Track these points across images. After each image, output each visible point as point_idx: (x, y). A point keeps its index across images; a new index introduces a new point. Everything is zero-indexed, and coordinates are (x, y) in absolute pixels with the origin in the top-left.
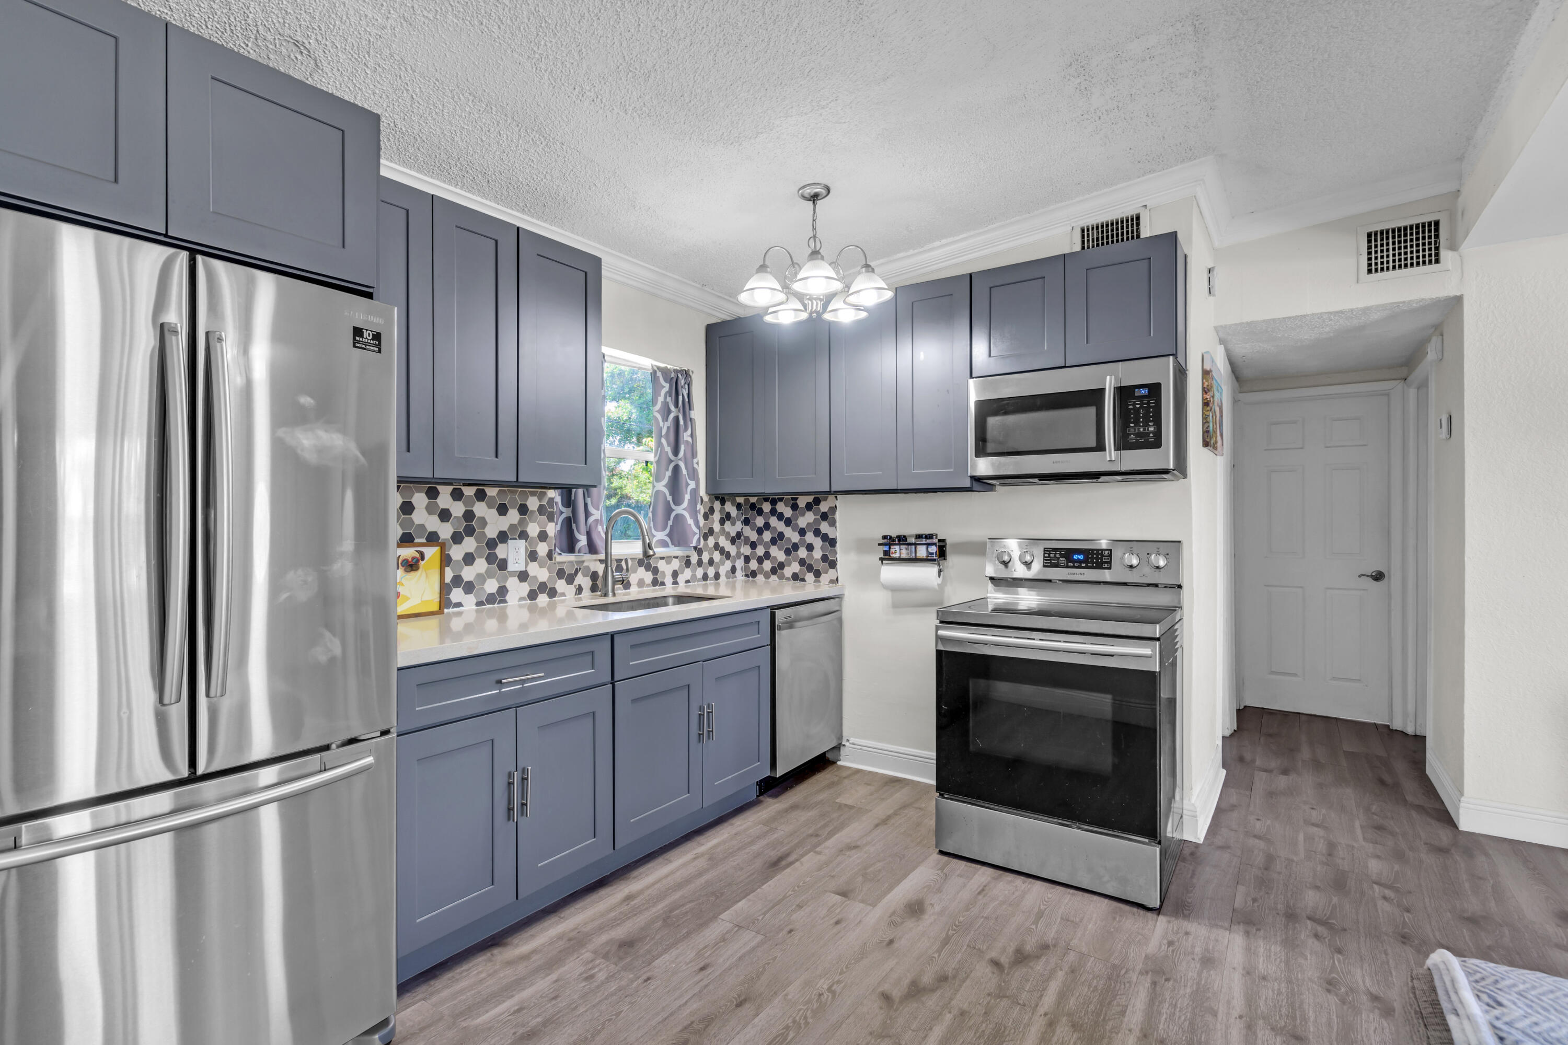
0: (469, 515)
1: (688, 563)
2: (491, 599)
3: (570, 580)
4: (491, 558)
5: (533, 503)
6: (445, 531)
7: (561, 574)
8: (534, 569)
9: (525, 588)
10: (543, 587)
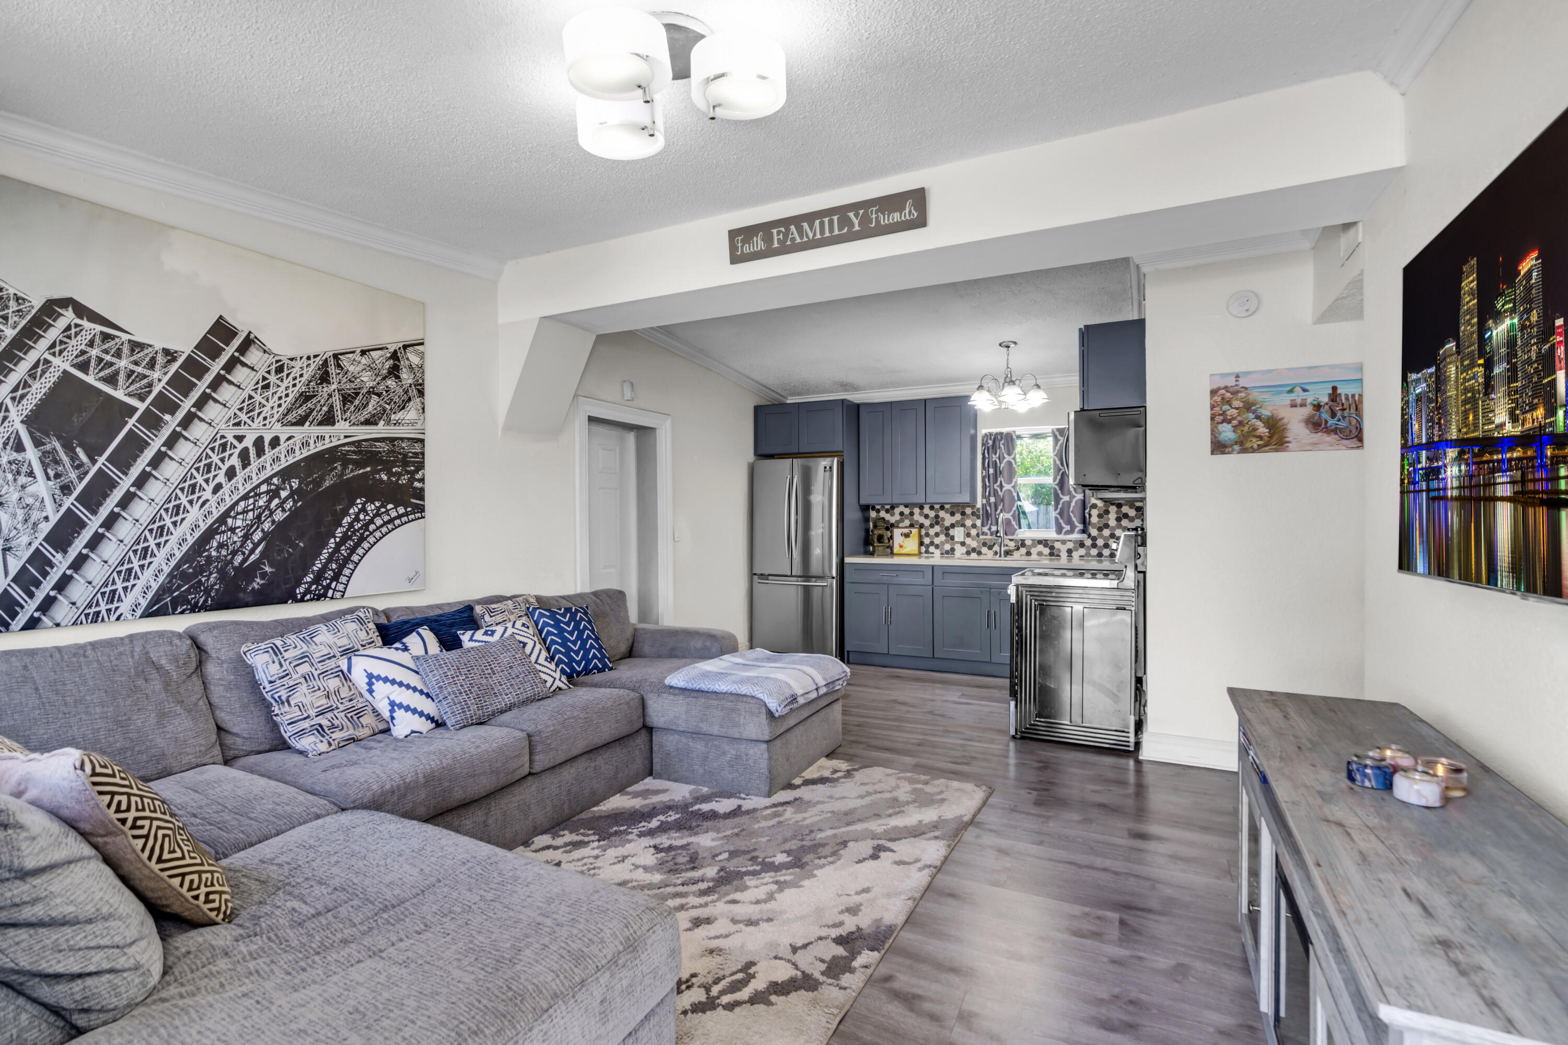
0: (937, 517)
1: (1082, 545)
2: (947, 552)
3: (990, 548)
4: (947, 535)
5: (968, 511)
6: (927, 523)
7: (984, 544)
8: (968, 541)
9: (964, 550)
10: (974, 550)
